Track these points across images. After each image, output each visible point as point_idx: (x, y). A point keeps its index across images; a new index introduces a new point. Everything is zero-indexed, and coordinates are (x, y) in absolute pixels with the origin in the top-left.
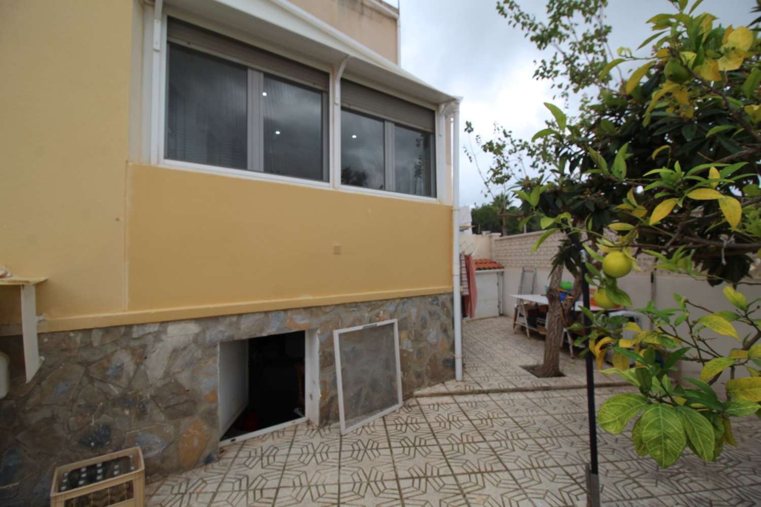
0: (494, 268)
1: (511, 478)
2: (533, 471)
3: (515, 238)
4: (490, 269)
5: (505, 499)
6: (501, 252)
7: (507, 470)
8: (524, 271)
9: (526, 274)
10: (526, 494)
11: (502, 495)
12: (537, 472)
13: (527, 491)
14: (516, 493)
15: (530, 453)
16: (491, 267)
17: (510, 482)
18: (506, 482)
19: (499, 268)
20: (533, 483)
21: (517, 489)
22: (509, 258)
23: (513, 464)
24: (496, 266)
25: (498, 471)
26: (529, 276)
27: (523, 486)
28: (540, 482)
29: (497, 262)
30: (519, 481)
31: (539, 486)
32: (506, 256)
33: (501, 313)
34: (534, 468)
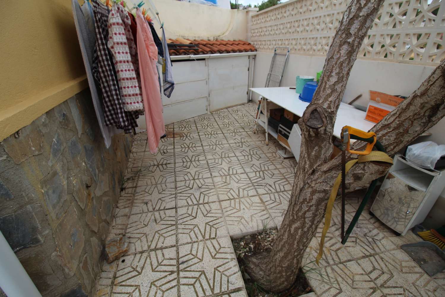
0: (246, 51)
3: (271, 11)
4: (240, 51)
6: (256, 31)
8: (275, 54)
9: (278, 58)
16: (242, 49)
19: (252, 51)
22: (262, 39)
24: (248, 47)
26: (280, 60)
29: (252, 43)
32: (260, 35)
33: (250, 99)
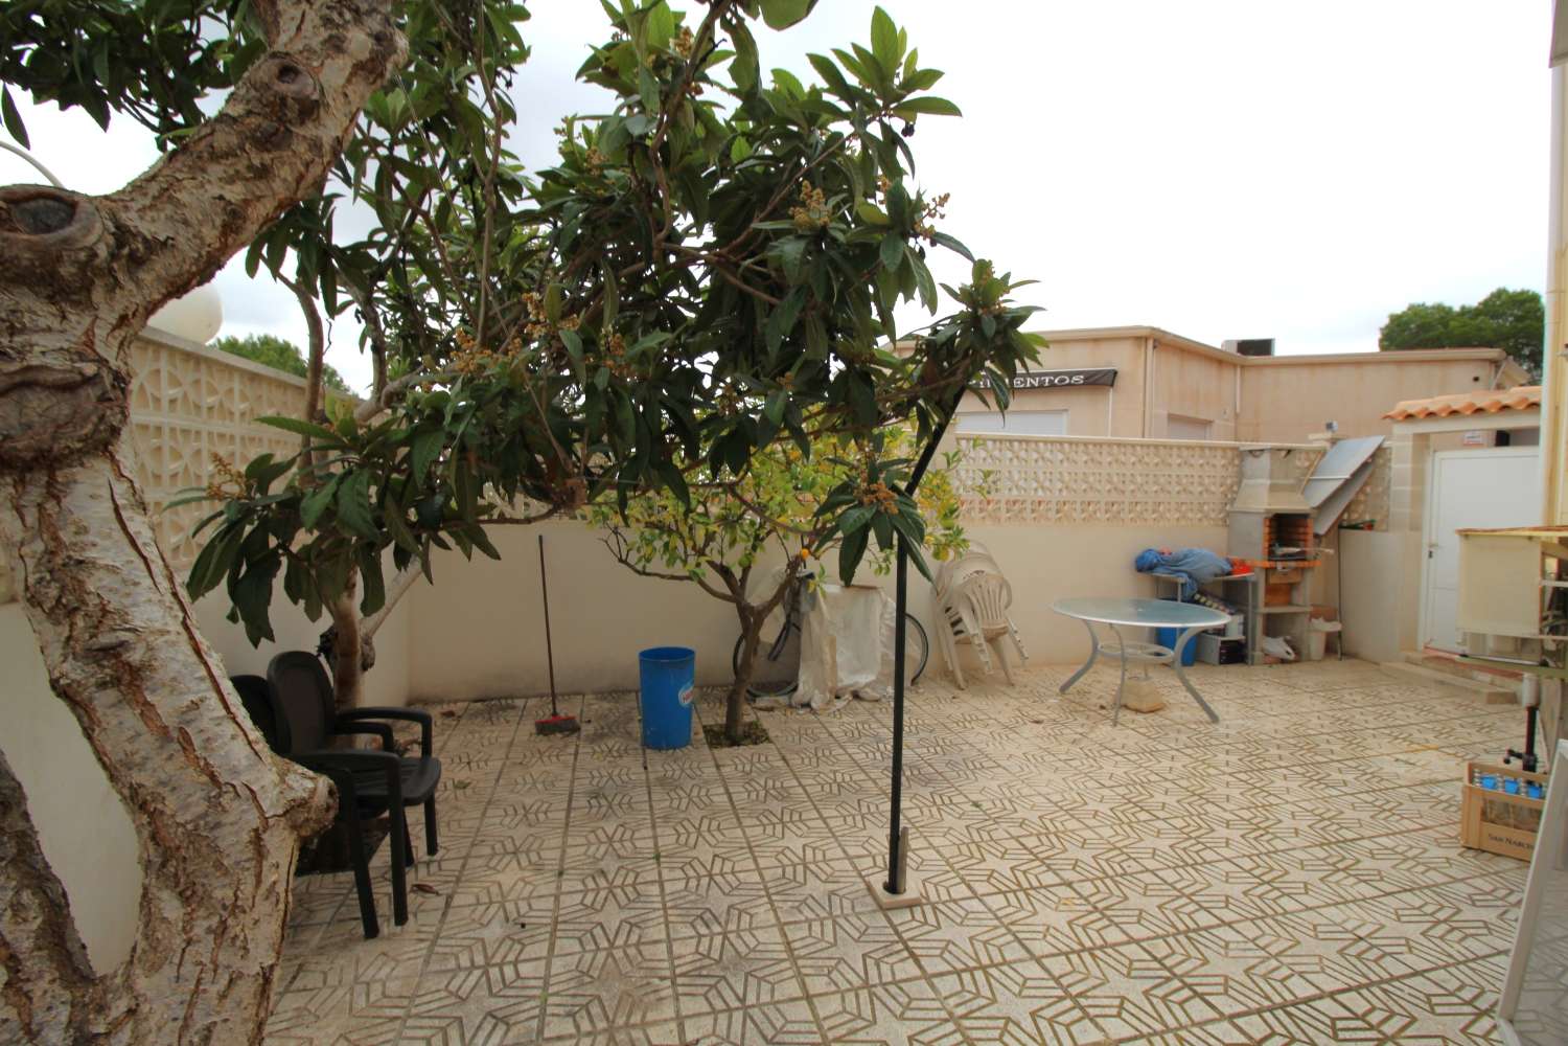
1: (1026, 943)
2: (985, 961)
5: (1030, 908)
7: (1038, 960)
10: (997, 918)
11: (1035, 913)
12: (978, 960)
13: (996, 922)
14: (1014, 918)
15: (992, 1011)
17: (1028, 935)
18: (1034, 936)
20: (985, 937)
21: (1012, 923)
23: (1027, 974)
25: (1053, 955)
27: (1003, 930)
28: (971, 939)
30: (1010, 938)
31: (974, 931)
34: (984, 968)
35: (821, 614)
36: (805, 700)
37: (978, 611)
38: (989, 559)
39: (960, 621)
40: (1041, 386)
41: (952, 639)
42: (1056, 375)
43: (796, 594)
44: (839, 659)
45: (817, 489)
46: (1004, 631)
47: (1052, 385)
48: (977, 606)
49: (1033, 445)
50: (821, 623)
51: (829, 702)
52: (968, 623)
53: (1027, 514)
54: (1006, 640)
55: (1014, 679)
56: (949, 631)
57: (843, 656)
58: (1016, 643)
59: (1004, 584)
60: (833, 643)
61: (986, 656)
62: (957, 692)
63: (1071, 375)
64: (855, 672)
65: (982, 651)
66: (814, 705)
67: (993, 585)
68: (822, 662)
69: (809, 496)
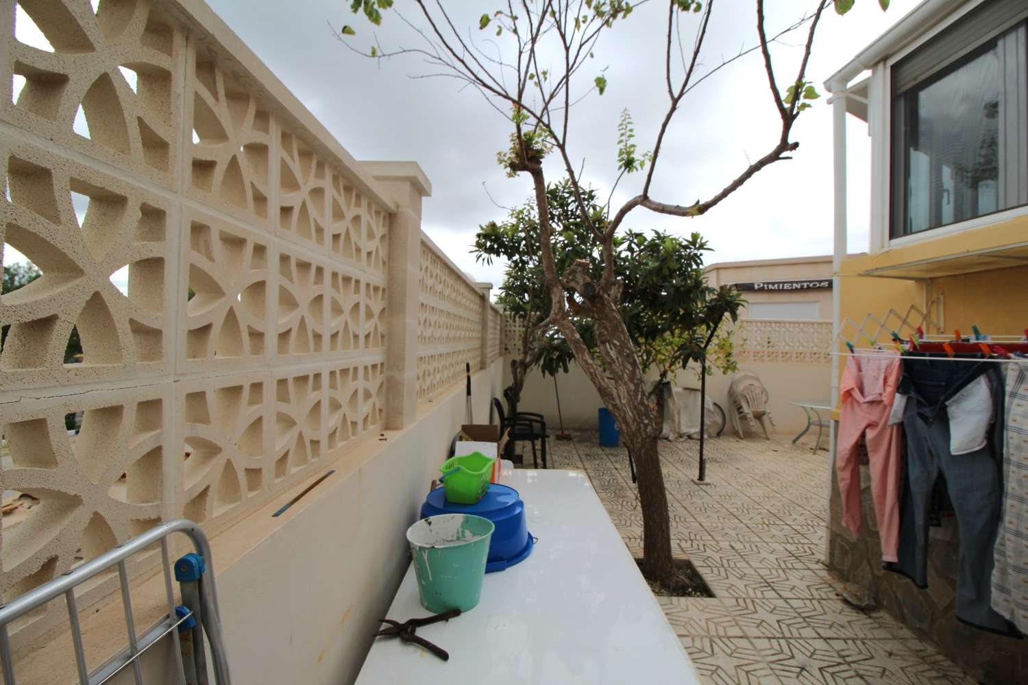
35: (674, 399)
36: (666, 436)
37: (750, 403)
38: (757, 379)
39: (741, 407)
40: (802, 288)
41: (737, 416)
42: (811, 282)
43: (661, 392)
44: (682, 422)
45: (673, 345)
46: (764, 413)
47: (808, 287)
48: (749, 400)
49: (782, 325)
50: (674, 403)
51: (677, 438)
52: (746, 409)
53: (780, 358)
54: (765, 418)
55: (769, 436)
56: (736, 413)
57: (684, 419)
58: (770, 418)
59: (764, 391)
60: (679, 413)
61: (754, 424)
62: (738, 439)
63: (820, 282)
64: (688, 427)
65: (751, 421)
66: (670, 438)
67: (758, 391)
68: (673, 421)
69: (669, 348)
